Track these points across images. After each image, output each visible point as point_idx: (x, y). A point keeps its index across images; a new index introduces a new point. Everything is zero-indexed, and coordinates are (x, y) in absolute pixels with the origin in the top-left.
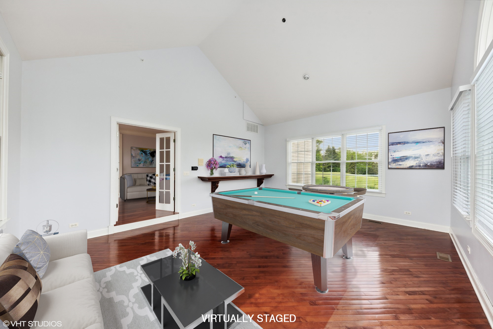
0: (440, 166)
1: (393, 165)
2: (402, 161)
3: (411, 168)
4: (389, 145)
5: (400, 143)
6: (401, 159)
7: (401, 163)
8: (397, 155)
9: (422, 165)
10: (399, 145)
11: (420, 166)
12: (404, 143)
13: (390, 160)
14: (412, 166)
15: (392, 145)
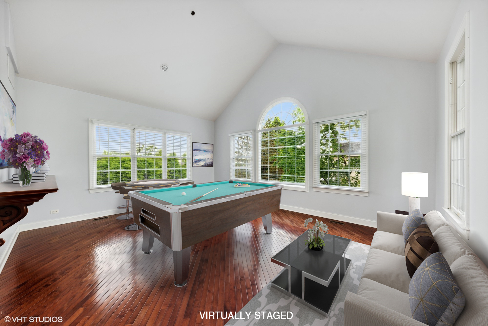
0: (211, 165)
1: (195, 165)
2: (199, 162)
3: (202, 166)
4: (193, 151)
5: (197, 150)
6: (198, 161)
7: (198, 163)
8: (197, 158)
9: (206, 164)
10: (197, 152)
11: (205, 165)
12: (200, 150)
13: (193, 161)
14: (203, 165)
15: (195, 151)
